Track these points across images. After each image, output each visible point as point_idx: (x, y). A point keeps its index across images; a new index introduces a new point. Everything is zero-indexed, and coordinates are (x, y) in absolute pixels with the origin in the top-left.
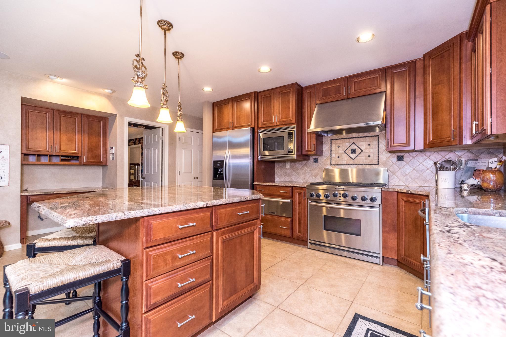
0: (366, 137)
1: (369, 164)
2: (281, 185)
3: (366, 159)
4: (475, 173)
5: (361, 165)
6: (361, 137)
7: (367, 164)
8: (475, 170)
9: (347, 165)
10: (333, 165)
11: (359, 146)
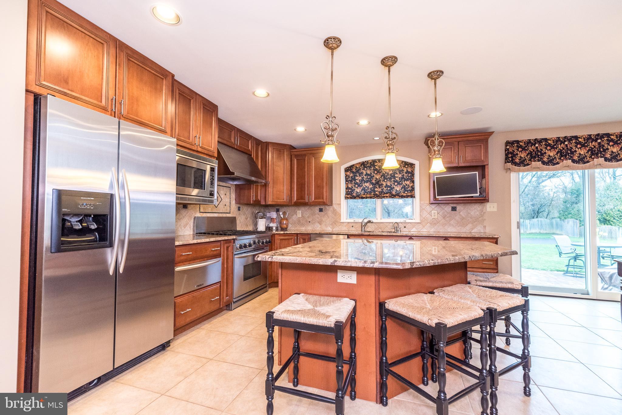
0: (224, 186)
1: (225, 213)
2: (213, 240)
3: (224, 208)
4: (272, 220)
5: (221, 213)
6: (221, 186)
7: (224, 213)
8: (271, 218)
9: (212, 213)
10: (202, 212)
11: (220, 194)
